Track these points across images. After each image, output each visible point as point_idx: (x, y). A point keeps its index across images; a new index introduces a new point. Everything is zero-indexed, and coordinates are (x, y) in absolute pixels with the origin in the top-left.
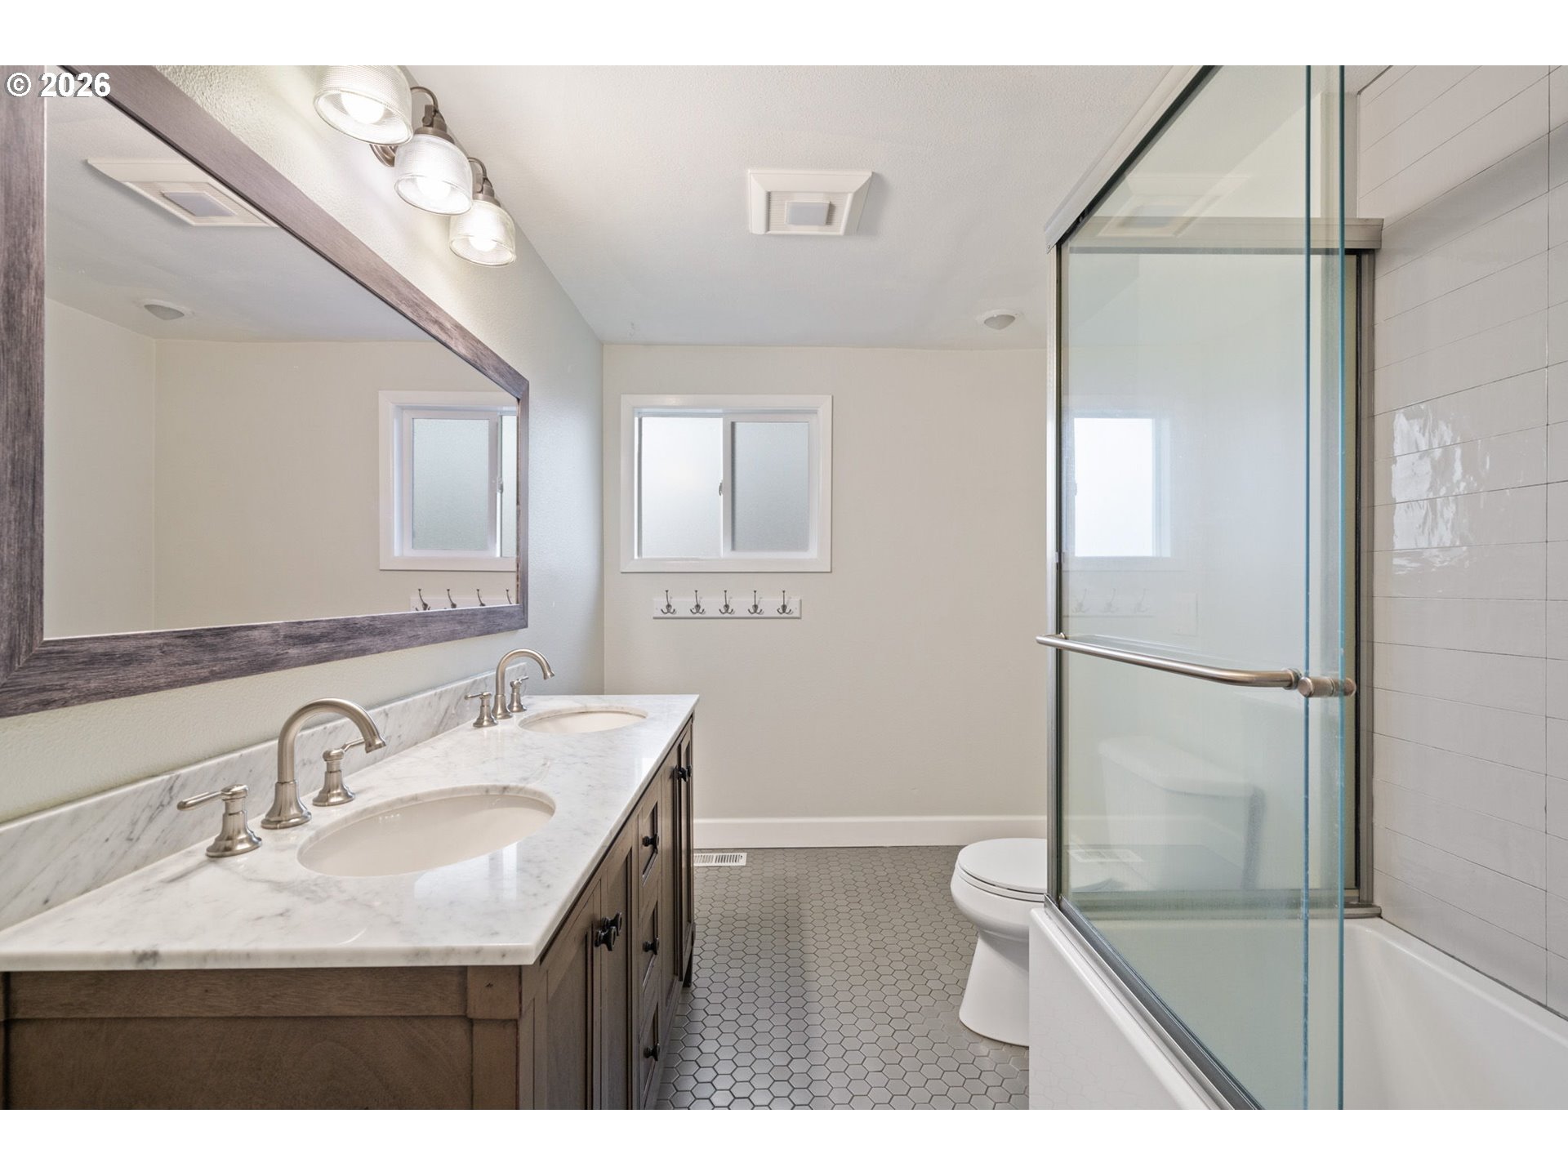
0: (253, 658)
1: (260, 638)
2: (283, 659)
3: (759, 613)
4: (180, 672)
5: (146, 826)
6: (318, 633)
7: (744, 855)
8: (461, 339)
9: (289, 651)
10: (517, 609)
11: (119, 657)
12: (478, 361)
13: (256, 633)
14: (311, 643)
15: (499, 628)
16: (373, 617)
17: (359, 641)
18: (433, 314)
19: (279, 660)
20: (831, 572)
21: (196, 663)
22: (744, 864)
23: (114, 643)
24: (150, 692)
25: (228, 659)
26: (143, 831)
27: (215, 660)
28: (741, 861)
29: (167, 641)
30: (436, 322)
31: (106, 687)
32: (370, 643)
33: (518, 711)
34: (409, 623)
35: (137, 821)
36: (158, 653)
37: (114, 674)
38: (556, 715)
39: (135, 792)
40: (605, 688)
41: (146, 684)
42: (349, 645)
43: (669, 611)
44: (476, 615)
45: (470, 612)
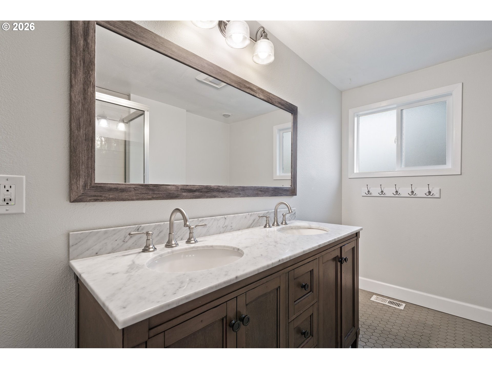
0: (168, 194)
1: (171, 189)
2: (180, 196)
3: (414, 195)
4: (141, 196)
5: (129, 239)
6: (195, 189)
7: (404, 305)
8: (261, 93)
9: (183, 194)
10: (291, 188)
11: (120, 190)
12: (270, 100)
13: (169, 187)
14: (192, 192)
15: (281, 194)
16: (219, 186)
18: (248, 85)
19: (179, 196)
20: (461, 174)
21: (147, 194)
22: (403, 309)
23: (118, 185)
24: (130, 201)
25: (159, 194)
26: (129, 240)
27: (154, 194)
28: (401, 306)
29: (136, 187)
30: (249, 88)
31: (115, 197)
32: (217, 194)
33: (285, 224)
35: (126, 237)
36: (133, 190)
37: (118, 194)
38: (299, 228)
39: (126, 228)
40: (342, 222)
41: (129, 198)
43: (369, 194)
44: (269, 189)
45: (266, 188)
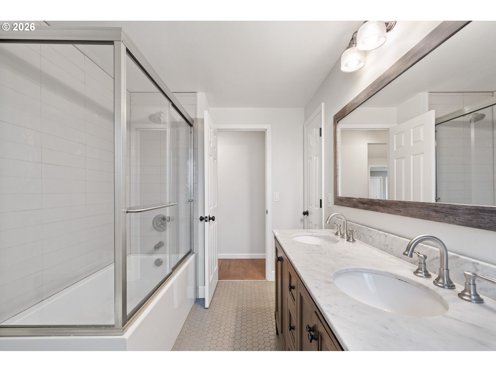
1: (355, 201)
14: (363, 204)
17: (374, 206)
21: (347, 203)
25: (351, 203)
34: (395, 204)
42: (372, 207)
44: (456, 209)
45: (448, 206)
